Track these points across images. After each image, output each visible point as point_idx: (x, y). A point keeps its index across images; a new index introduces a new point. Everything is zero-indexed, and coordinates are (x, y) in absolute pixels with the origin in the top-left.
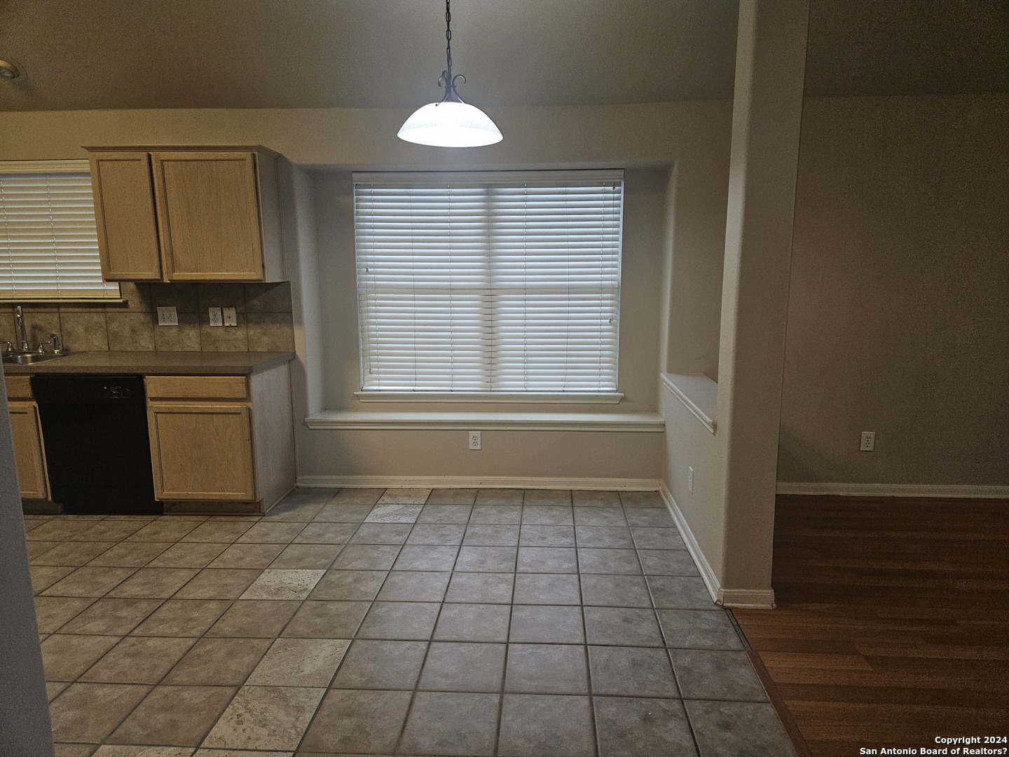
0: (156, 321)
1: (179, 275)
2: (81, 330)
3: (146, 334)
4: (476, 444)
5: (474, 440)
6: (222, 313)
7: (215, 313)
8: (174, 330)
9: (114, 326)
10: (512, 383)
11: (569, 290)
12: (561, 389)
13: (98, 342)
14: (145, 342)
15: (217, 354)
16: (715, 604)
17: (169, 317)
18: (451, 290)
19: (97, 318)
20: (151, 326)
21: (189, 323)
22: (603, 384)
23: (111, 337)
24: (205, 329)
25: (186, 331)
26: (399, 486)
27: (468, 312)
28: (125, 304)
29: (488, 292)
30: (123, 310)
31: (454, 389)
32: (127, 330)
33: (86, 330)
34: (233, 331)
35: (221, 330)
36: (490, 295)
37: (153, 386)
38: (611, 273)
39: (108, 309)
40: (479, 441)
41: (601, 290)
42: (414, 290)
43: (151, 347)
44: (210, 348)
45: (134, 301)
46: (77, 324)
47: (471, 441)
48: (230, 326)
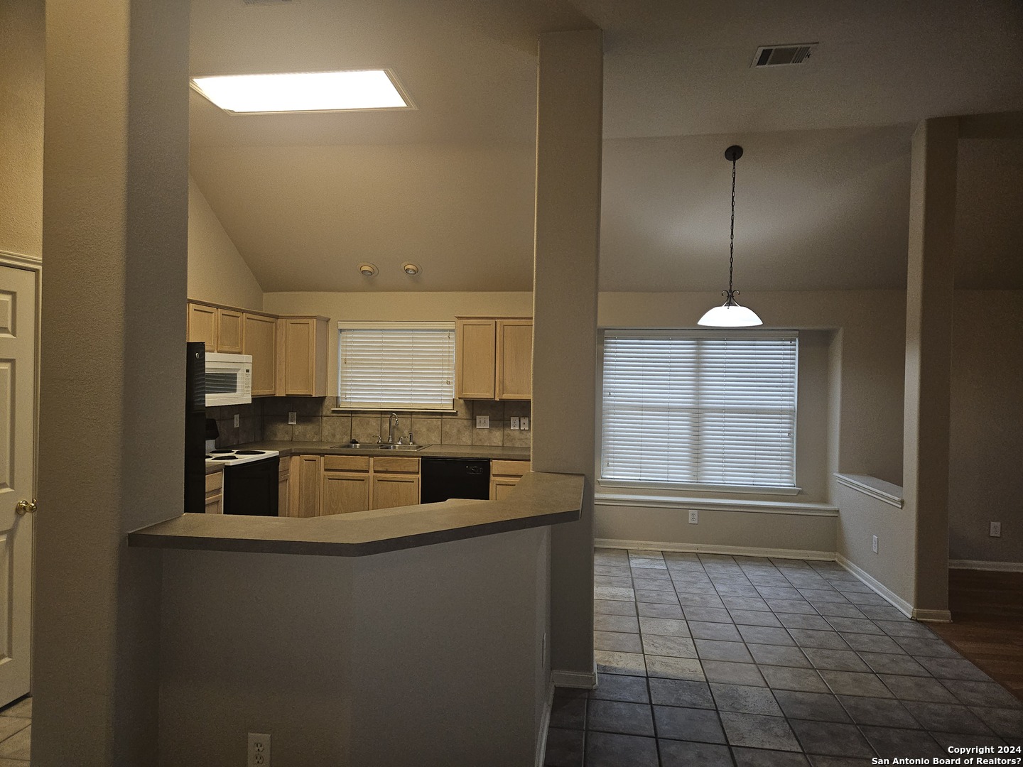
0: (474, 425)
1: (506, 396)
2: (424, 430)
3: (467, 433)
4: (693, 519)
5: (693, 517)
6: (520, 421)
7: (514, 421)
8: (486, 432)
9: (447, 428)
10: (713, 477)
11: (757, 411)
12: (752, 483)
13: (435, 438)
14: (466, 439)
15: (513, 448)
16: (911, 619)
17: (483, 422)
18: (669, 409)
19: (436, 422)
20: (470, 428)
21: (497, 427)
22: (783, 480)
23: (443, 434)
24: (507, 431)
25: (494, 432)
26: (636, 548)
27: (681, 425)
28: (455, 414)
29: (697, 411)
30: (454, 417)
31: (669, 479)
32: (455, 430)
33: (428, 430)
34: (525, 433)
35: (517, 432)
36: (698, 414)
37: (496, 467)
38: (789, 399)
39: (444, 417)
40: (696, 517)
41: (782, 412)
42: (642, 408)
43: (469, 443)
44: (508, 444)
45: (462, 412)
46: (421, 425)
47: (690, 517)
48: (524, 430)
